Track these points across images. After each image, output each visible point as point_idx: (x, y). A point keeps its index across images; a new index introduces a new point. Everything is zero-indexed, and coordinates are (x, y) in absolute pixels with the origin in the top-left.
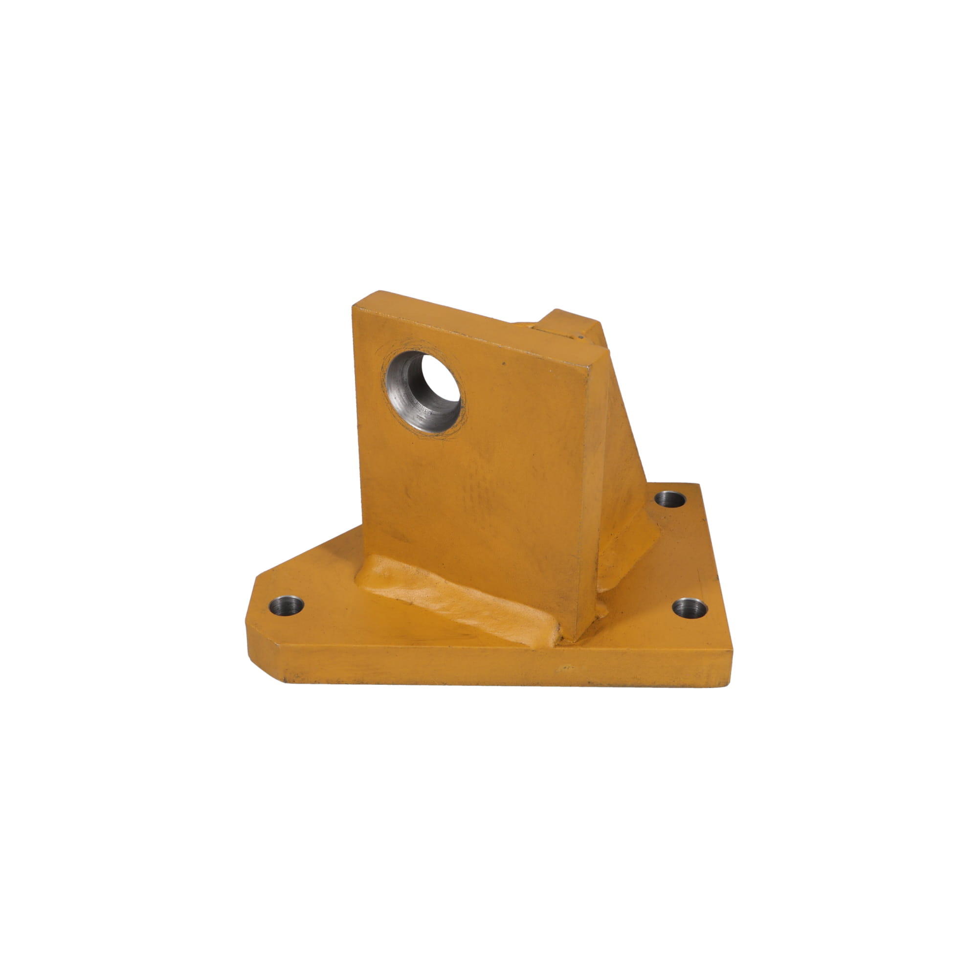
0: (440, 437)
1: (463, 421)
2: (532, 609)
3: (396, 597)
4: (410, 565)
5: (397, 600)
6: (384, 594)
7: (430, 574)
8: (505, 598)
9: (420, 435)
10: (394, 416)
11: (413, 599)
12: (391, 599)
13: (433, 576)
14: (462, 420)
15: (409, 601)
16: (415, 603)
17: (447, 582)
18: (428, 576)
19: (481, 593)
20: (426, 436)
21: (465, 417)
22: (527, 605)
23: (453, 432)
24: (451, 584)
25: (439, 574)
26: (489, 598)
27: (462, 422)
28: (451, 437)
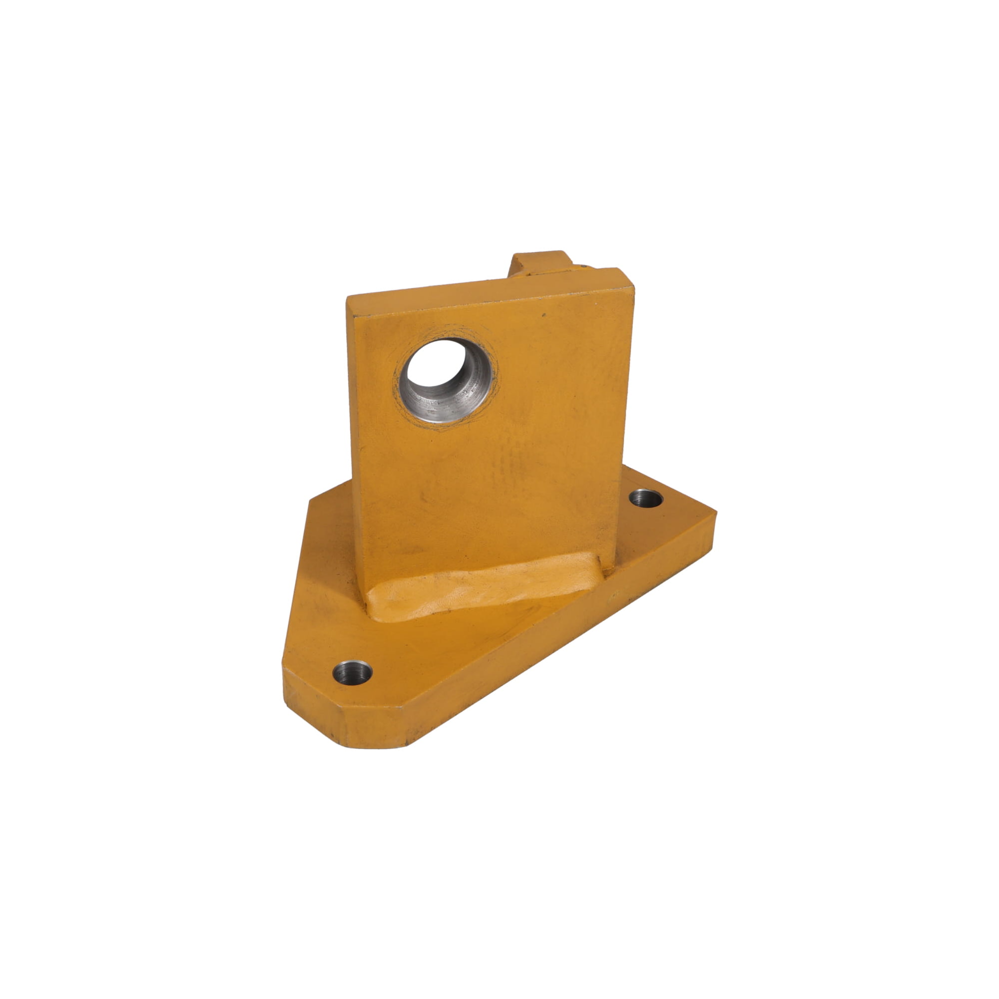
0: (466, 421)
1: (495, 393)
2: (569, 556)
3: (430, 613)
4: (424, 575)
5: (433, 614)
6: (417, 616)
7: (451, 573)
8: (538, 558)
9: (440, 428)
10: (409, 421)
11: (449, 604)
12: (427, 617)
13: (455, 574)
14: (493, 392)
15: (447, 610)
16: (453, 608)
17: (471, 572)
18: (450, 577)
19: (510, 565)
20: (449, 426)
21: (497, 388)
22: (563, 554)
23: (482, 409)
24: (476, 572)
25: (461, 569)
26: (522, 566)
27: (493, 395)
28: (480, 415)
